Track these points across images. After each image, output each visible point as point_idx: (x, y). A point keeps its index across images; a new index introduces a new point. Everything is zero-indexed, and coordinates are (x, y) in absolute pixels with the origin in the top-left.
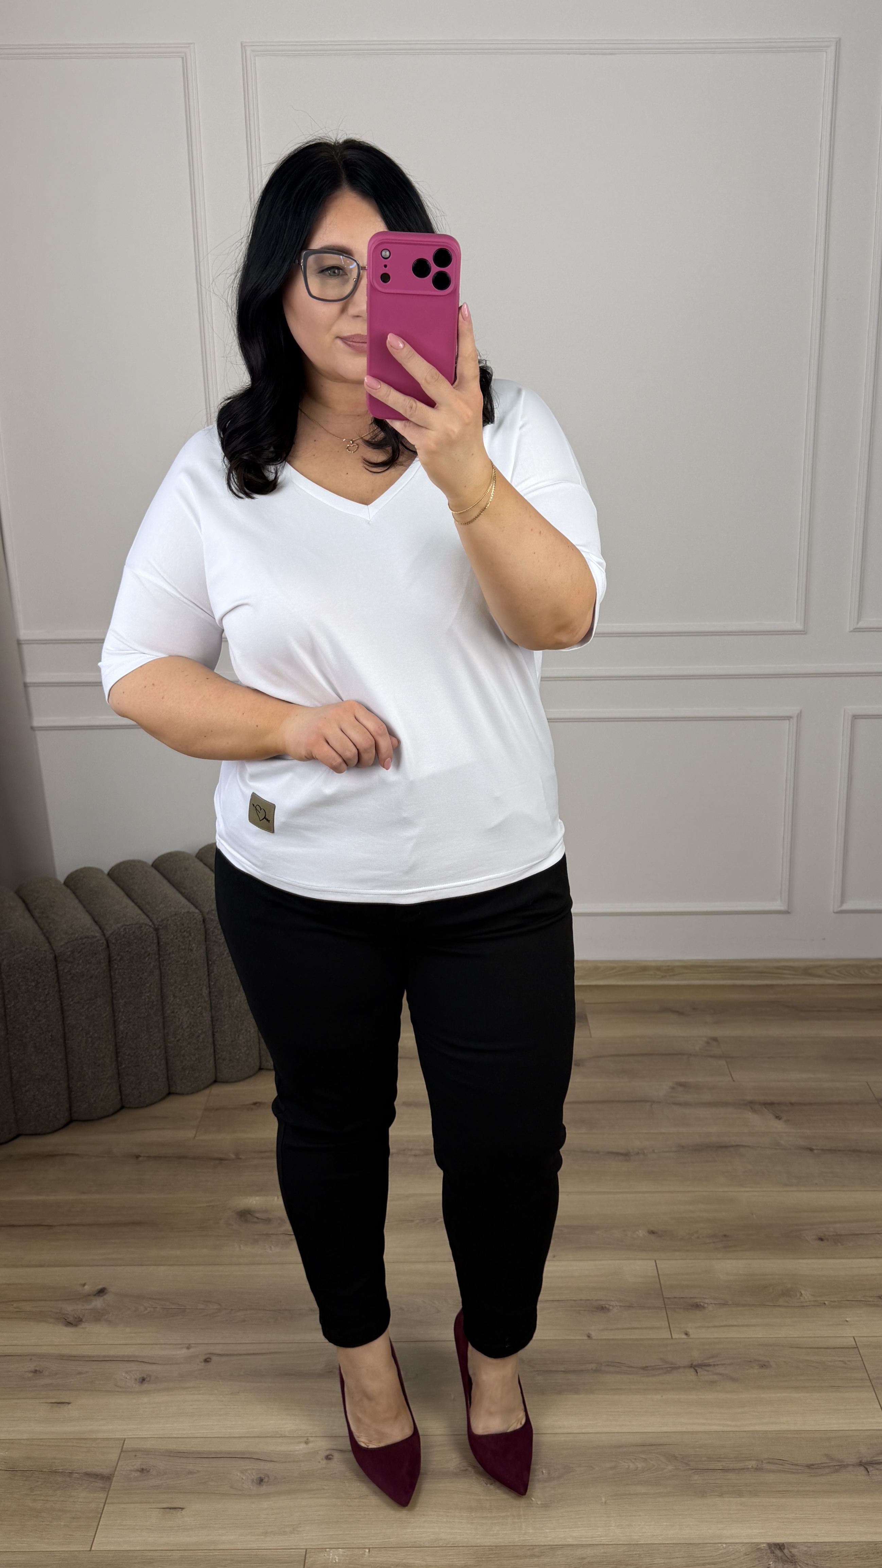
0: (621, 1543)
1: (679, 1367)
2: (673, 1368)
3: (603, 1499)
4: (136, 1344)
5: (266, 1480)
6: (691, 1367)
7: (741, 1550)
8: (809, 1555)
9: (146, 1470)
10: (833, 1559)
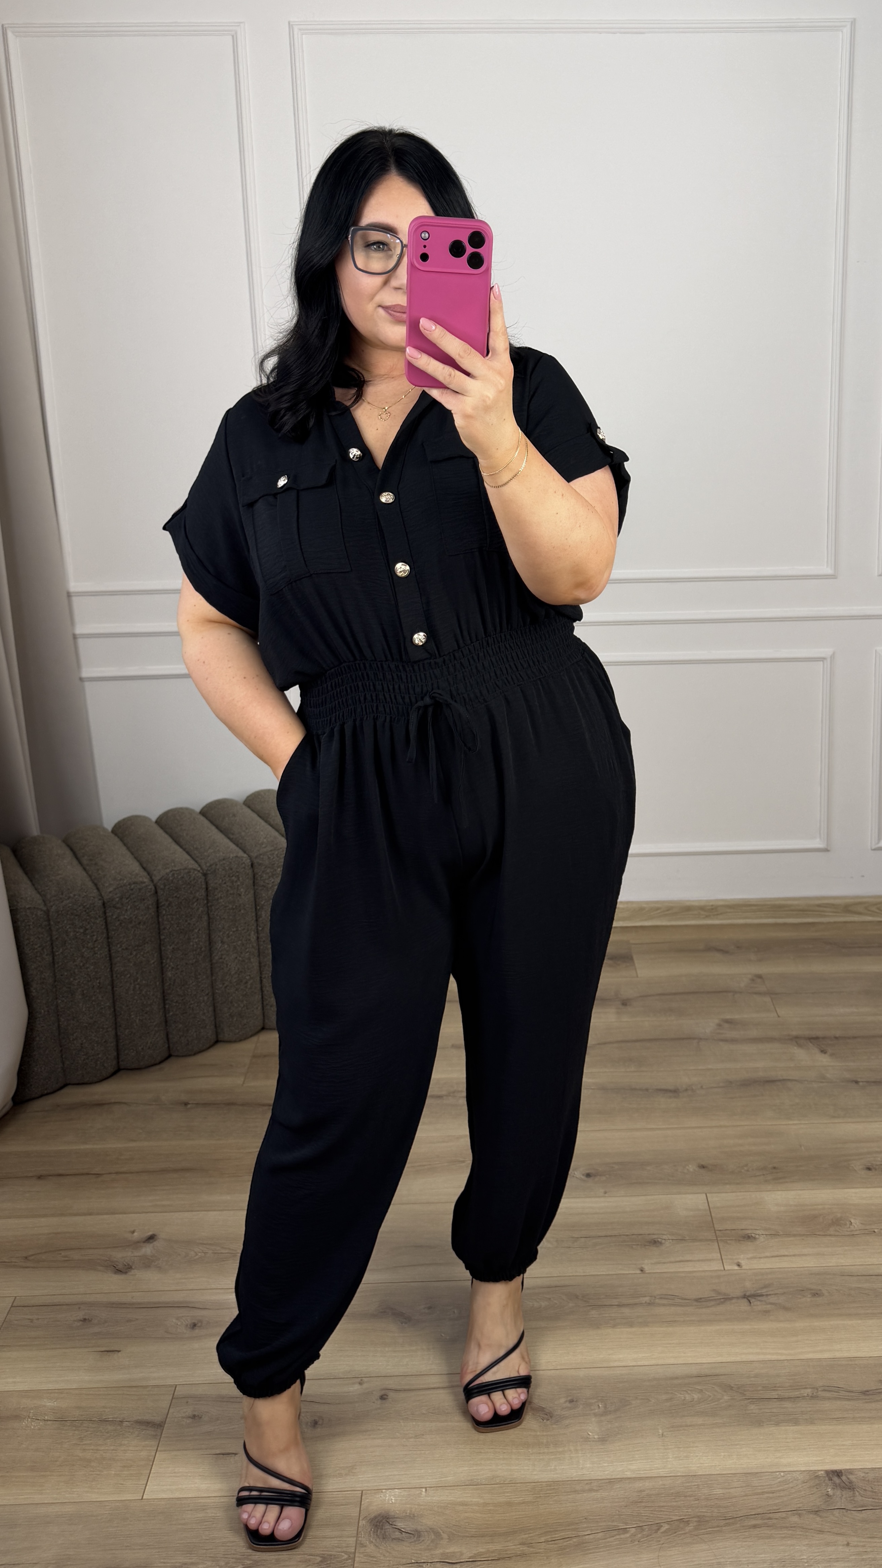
0: (679, 1474)
1: (732, 1298)
2: (727, 1299)
3: (660, 1431)
4: (187, 1290)
5: (320, 1422)
6: (744, 1298)
7: (800, 1478)
8: (866, 1481)
9: (198, 1416)
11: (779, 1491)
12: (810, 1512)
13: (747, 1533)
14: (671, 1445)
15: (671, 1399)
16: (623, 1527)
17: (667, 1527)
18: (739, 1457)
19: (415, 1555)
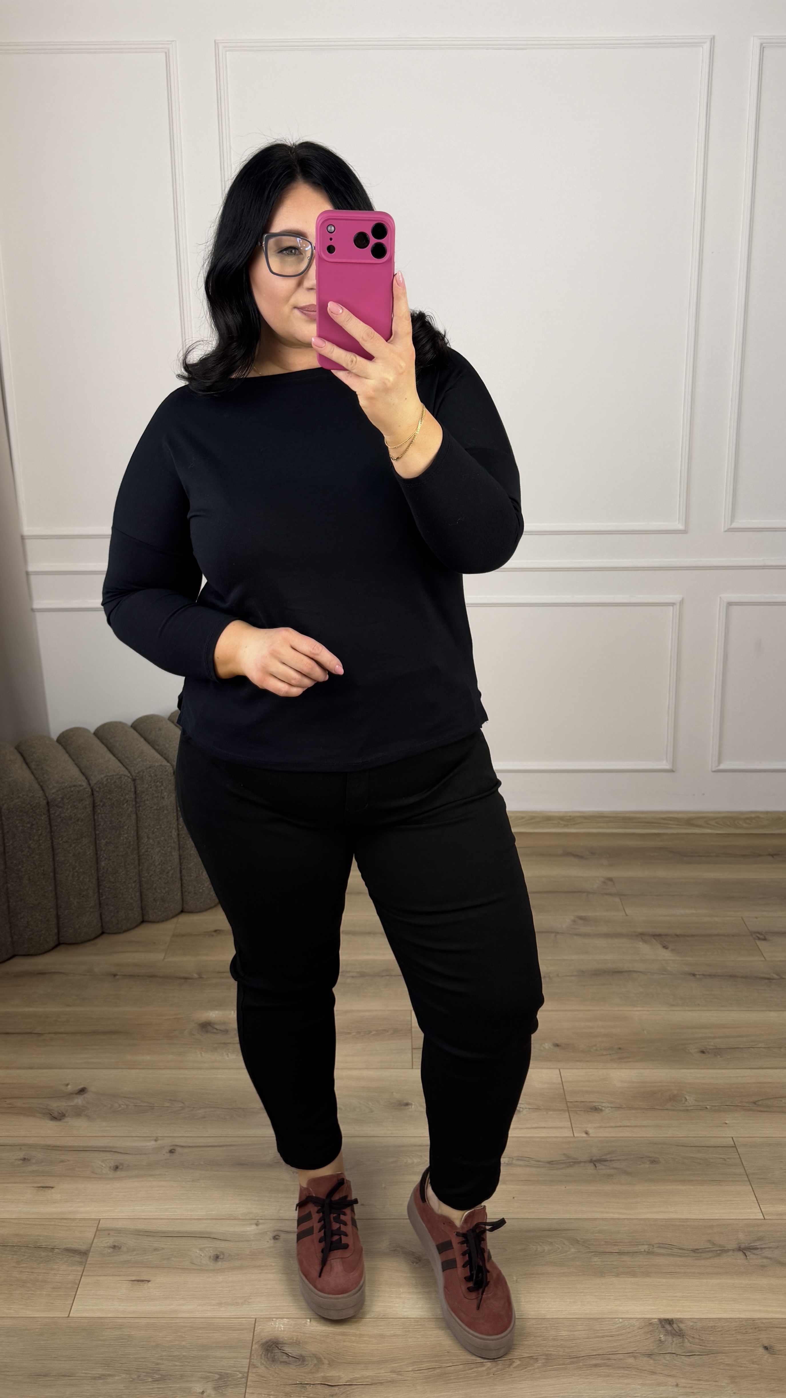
0: (530, 1317)
1: (581, 1162)
2: (575, 1163)
3: (515, 1278)
4: (111, 1137)
5: (222, 1257)
6: (591, 1162)
7: (636, 1324)
8: (695, 1329)
9: (118, 1246)
10: (717, 1333)
12: (644, 1355)
13: (589, 1371)
14: (523, 1290)
15: (524, 1250)
17: (518, 1363)
18: (582, 1303)
19: (300, 1377)
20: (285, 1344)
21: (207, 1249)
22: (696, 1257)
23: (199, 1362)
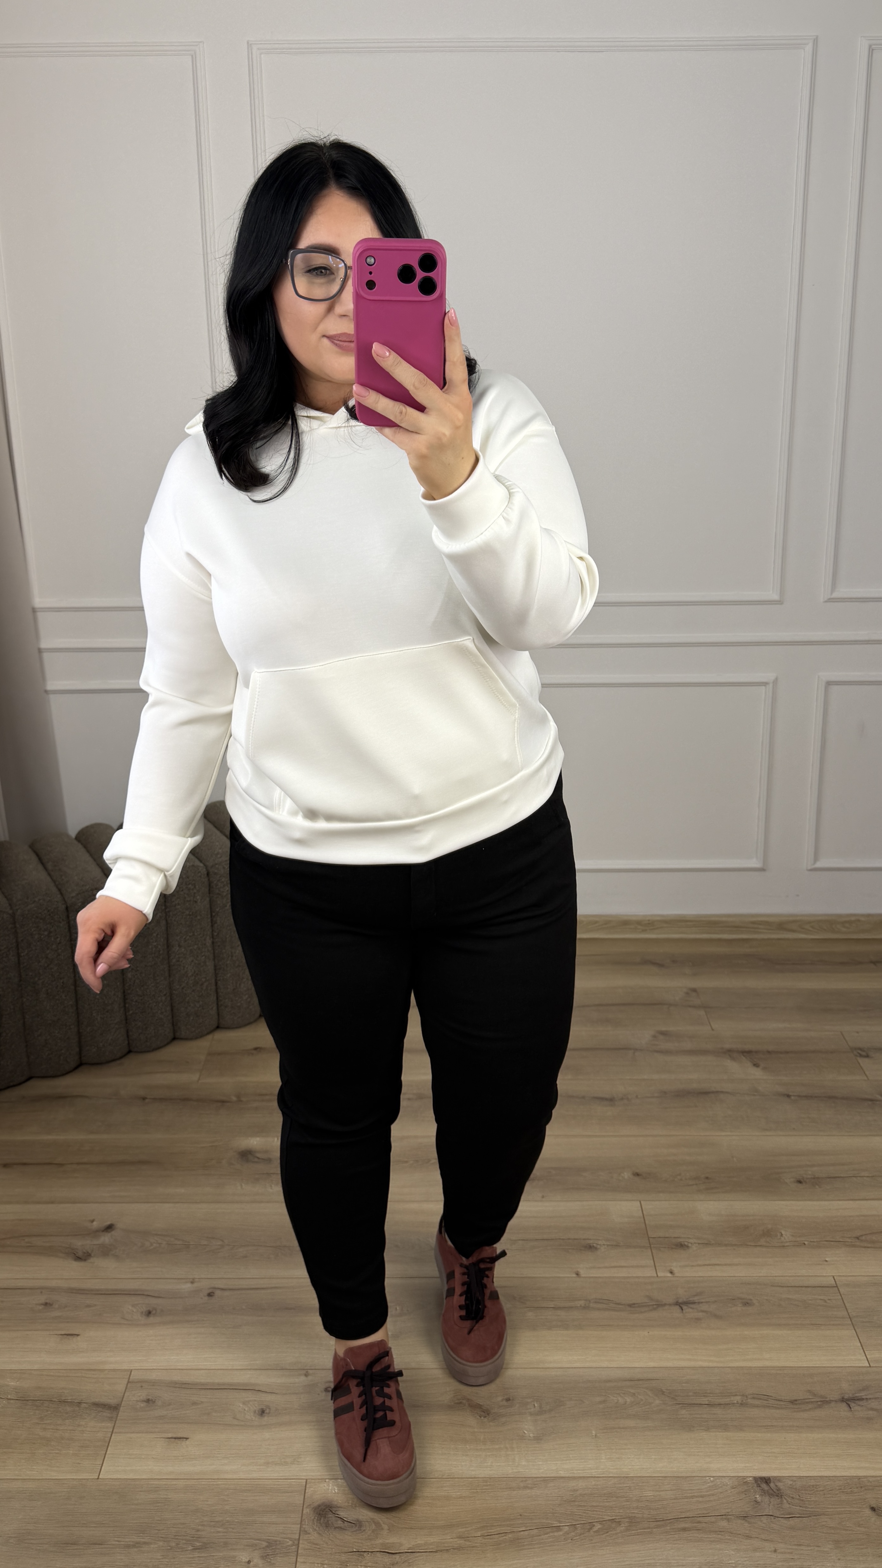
0: (611, 1475)
1: (665, 1305)
2: (659, 1305)
3: (594, 1432)
4: (142, 1279)
5: (267, 1411)
6: (677, 1305)
7: (728, 1484)
8: (794, 1489)
9: (152, 1400)
10: (818, 1492)
11: (709, 1495)
12: (739, 1517)
13: (677, 1535)
14: (604, 1446)
15: (604, 1402)
16: (555, 1525)
17: (599, 1527)
18: (669, 1460)
19: (356, 1544)
20: (339, 1507)
21: (250, 1403)
22: (794, 1408)
23: (245, 1528)
